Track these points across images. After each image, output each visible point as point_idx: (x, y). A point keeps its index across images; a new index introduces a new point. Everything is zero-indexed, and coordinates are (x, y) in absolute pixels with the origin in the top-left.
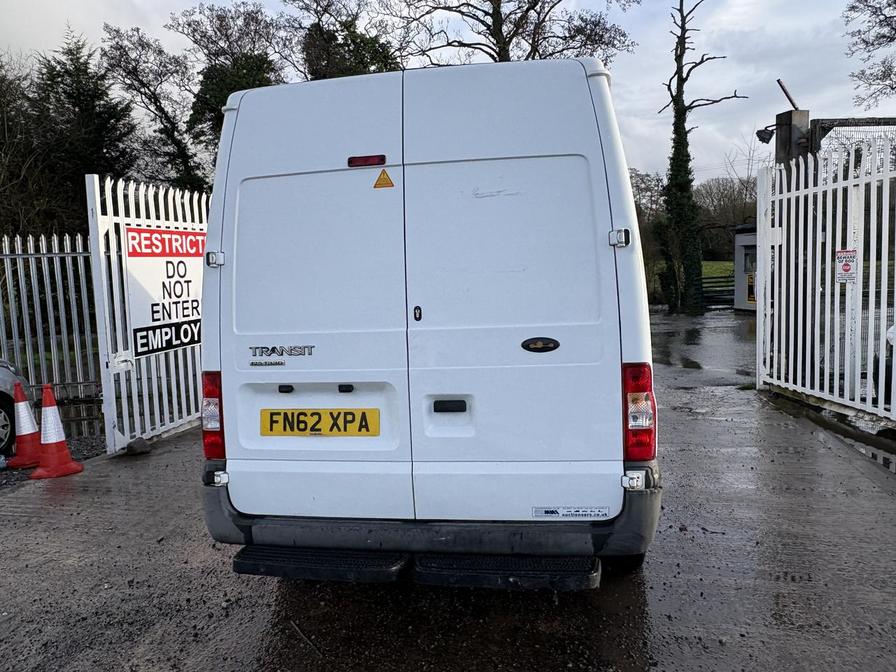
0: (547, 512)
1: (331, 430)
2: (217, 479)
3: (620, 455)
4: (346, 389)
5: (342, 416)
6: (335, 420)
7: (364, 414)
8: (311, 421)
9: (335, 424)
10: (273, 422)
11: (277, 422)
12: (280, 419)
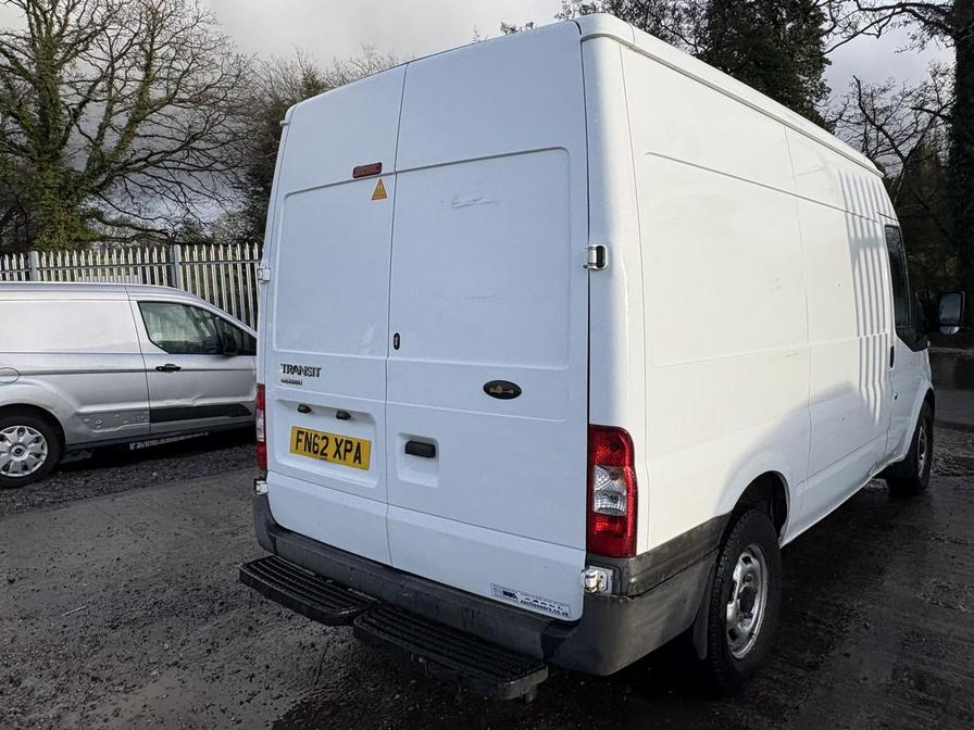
0: (505, 593)
1: (334, 457)
2: (258, 488)
3: (583, 545)
4: (344, 416)
5: (343, 444)
6: (338, 446)
7: (359, 444)
8: (322, 444)
9: (338, 451)
10: (299, 440)
11: (300, 441)
12: (302, 437)
